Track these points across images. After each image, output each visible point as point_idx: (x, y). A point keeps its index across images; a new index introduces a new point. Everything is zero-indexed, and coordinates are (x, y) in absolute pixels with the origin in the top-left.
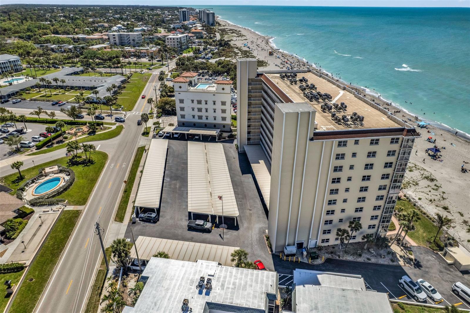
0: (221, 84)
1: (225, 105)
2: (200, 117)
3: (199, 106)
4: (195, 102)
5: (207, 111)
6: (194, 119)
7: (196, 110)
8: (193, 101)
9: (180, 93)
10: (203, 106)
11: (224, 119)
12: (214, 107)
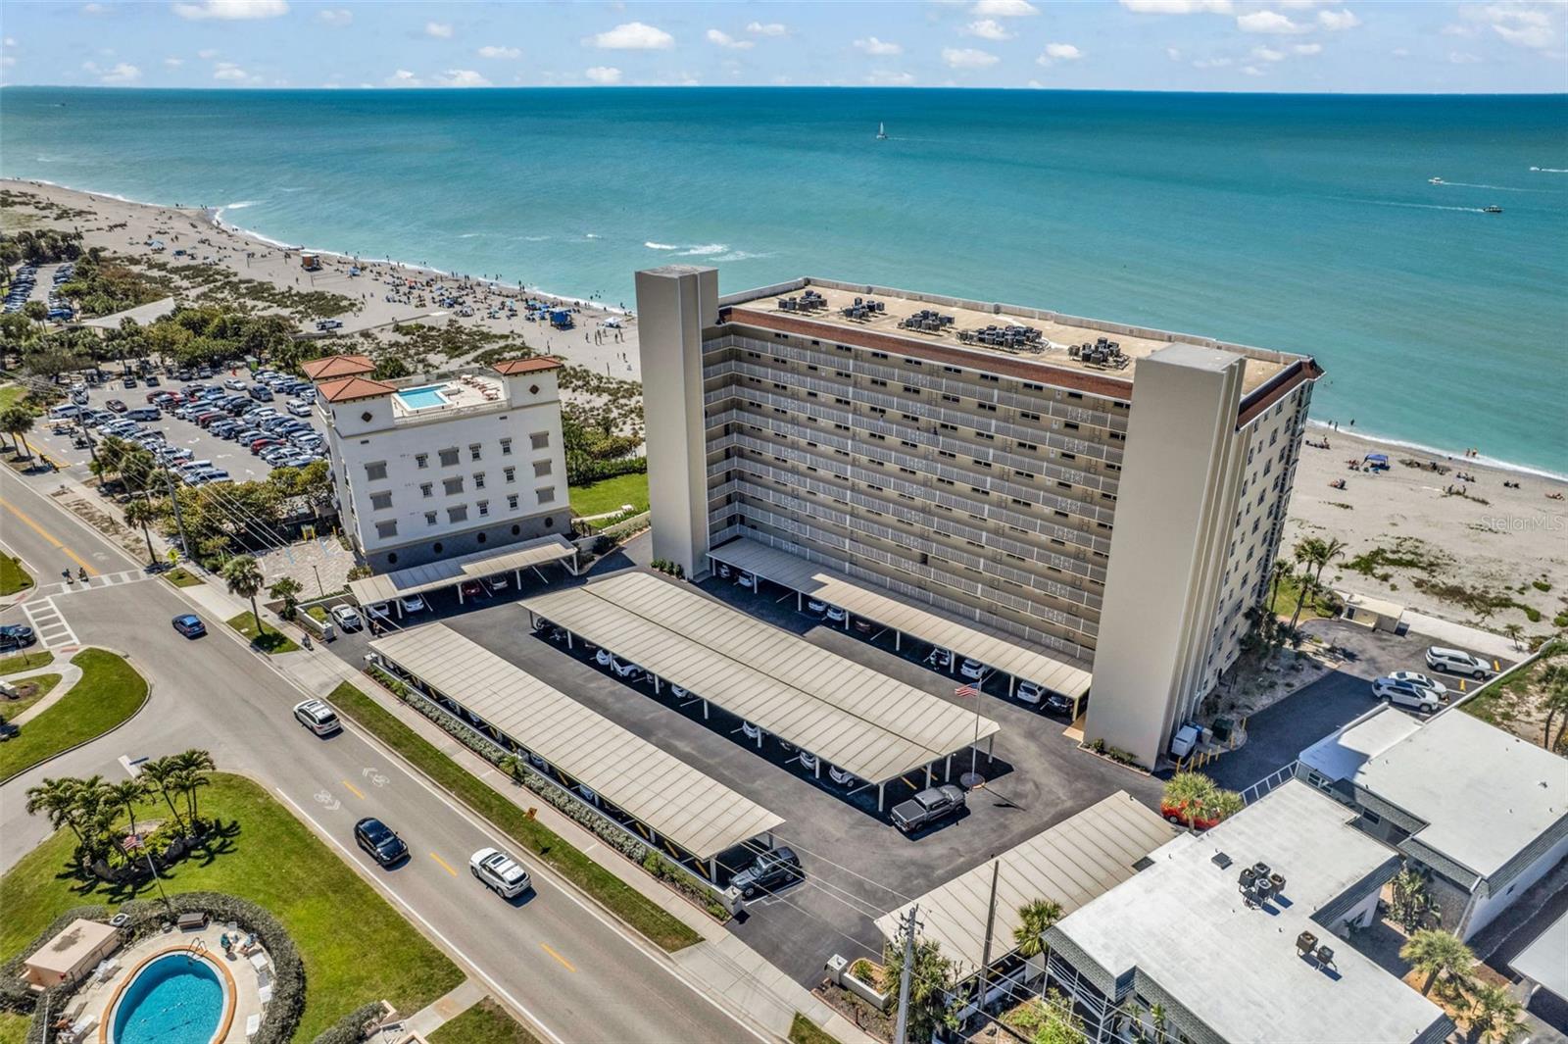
0: (524, 373)
1: (546, 444)
2: (458, 514)
3: (451, 472)
4: (434, 460)
5: (480, 484)
6: (433, 527)
7: (439, 490)
8: (421, 460)
9: (367, 442)
10: (466, 468)
11: (545, 495)
12: (508, 461)
